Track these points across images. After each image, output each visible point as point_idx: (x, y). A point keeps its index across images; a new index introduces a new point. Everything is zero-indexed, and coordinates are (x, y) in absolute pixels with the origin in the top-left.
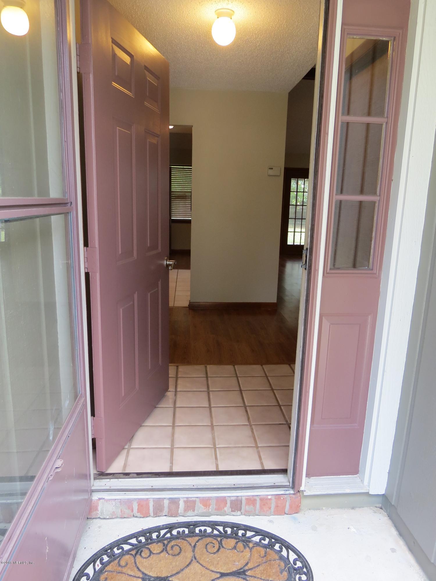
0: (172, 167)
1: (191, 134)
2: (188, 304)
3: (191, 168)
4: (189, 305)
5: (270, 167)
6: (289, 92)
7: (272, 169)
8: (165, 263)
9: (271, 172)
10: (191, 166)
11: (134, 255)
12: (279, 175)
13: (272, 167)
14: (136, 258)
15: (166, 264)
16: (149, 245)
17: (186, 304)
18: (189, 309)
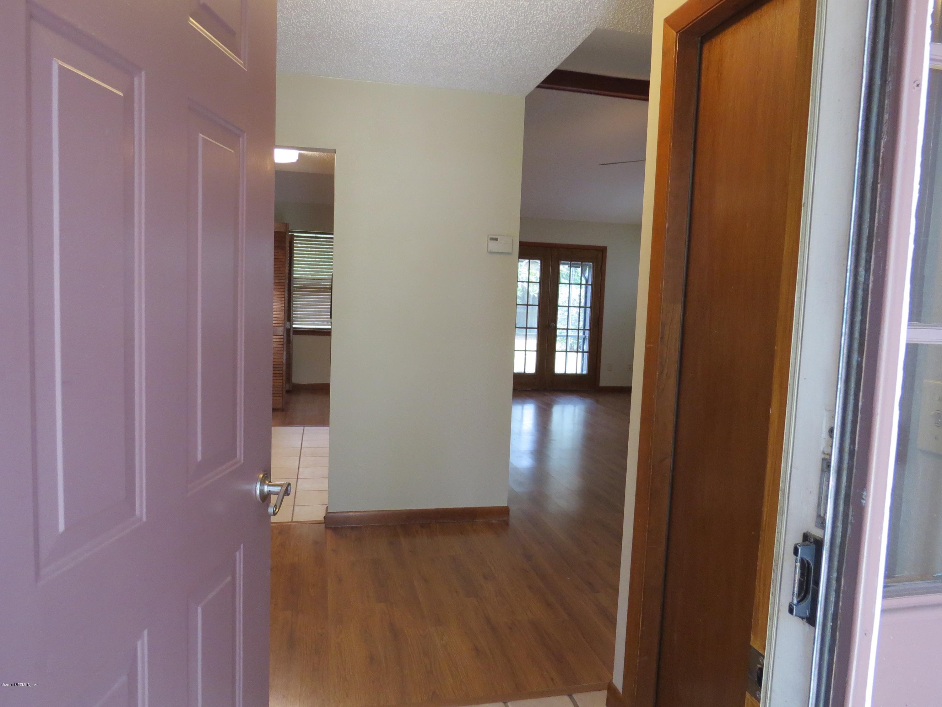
0: (295, 234)
1: (333, 176)
2: (324, 514)
3: (332, 238)
4: (324, 517)
5: (491, 237)
6: (527, 94)
7: (496, 239)
8: (258, 492)
9: (494, 247)
10: (332, 234)
11: (137, 512)
12: (510, 251)
13: (496, 237)
14: (144, 519)
15: (262, 491)
16: (199, 458)
17: (319, 515)
18: (326, 528)
